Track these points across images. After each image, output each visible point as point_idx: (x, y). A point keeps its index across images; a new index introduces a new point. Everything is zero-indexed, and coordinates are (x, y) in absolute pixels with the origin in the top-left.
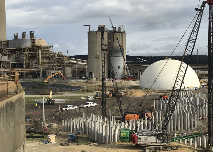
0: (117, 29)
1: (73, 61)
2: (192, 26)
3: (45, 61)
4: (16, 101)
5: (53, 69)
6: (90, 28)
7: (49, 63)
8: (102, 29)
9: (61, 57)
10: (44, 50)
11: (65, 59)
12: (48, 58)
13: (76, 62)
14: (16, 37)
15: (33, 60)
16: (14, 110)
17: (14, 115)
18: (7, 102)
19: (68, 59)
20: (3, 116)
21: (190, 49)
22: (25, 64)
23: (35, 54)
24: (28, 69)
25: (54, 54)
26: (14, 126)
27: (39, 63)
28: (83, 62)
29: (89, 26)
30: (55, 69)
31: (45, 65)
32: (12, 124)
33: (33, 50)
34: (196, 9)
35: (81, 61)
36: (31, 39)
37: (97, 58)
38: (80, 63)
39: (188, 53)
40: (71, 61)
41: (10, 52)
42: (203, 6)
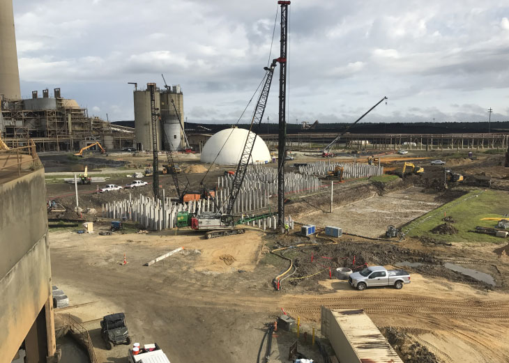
0: (172, 89)
1: (115, 129)
2: (261, 88)
3: (77, 128)
4: (31, 181)
5: (88, 139)
6: (136, 86)
7: (83, 131)
8: (151, 88)
9: (98, 123)
10: (75, 114)
11: (104, 125)
12: (81, 124)
13: (119, 130)
14: (35, 95)
15: (61, 127)
16: (30, 192)
17: (30, 198)
18: (18, 183)
19: (109, 126)
20: (13, 200)
21: (258, 116)
22: (50, 132)
23: (62, 119)
24: (54, 139)
25: (90, 119)
26: (30, 213)
27: (68, 131)
28: (129, 130)
29: (136, 84)
30: (91, 139)
31: (77, 133)
32: (28, 211)
33: (60, 114)
34: (266, 68)
35: (125, 129)
36: (57, 99)
37: (146, 125)
38: (125, 131)
39: (257, 121)
40: (112, 128)
41: (27, 115)
42: (274, 65)
